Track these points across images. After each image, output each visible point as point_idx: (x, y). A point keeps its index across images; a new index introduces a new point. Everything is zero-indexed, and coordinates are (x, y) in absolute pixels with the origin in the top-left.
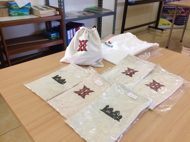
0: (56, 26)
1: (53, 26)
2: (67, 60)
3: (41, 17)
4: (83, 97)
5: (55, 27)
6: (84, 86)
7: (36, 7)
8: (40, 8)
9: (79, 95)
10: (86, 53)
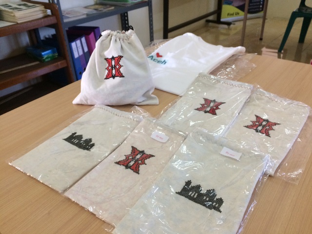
0: (49, 36)
1: (42, 38)
2: (86, 100)
3: (18, 23)
4: (136, 170)
5: (46, 38)
6: (132, 147)
7: (6, 5)
8: (14, 6)
9: (127, 167)
10: (122, 81)
